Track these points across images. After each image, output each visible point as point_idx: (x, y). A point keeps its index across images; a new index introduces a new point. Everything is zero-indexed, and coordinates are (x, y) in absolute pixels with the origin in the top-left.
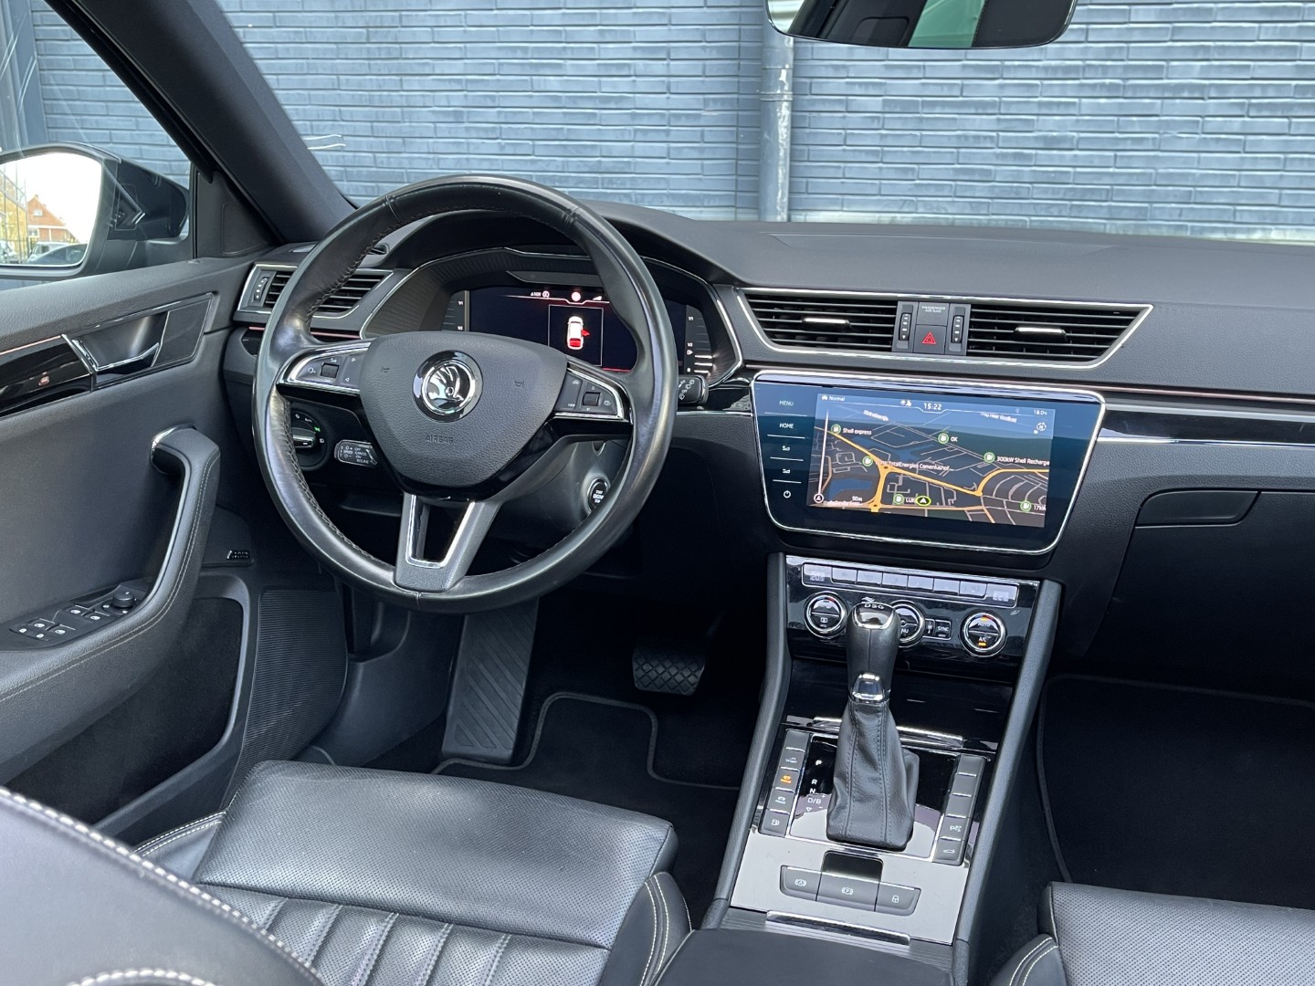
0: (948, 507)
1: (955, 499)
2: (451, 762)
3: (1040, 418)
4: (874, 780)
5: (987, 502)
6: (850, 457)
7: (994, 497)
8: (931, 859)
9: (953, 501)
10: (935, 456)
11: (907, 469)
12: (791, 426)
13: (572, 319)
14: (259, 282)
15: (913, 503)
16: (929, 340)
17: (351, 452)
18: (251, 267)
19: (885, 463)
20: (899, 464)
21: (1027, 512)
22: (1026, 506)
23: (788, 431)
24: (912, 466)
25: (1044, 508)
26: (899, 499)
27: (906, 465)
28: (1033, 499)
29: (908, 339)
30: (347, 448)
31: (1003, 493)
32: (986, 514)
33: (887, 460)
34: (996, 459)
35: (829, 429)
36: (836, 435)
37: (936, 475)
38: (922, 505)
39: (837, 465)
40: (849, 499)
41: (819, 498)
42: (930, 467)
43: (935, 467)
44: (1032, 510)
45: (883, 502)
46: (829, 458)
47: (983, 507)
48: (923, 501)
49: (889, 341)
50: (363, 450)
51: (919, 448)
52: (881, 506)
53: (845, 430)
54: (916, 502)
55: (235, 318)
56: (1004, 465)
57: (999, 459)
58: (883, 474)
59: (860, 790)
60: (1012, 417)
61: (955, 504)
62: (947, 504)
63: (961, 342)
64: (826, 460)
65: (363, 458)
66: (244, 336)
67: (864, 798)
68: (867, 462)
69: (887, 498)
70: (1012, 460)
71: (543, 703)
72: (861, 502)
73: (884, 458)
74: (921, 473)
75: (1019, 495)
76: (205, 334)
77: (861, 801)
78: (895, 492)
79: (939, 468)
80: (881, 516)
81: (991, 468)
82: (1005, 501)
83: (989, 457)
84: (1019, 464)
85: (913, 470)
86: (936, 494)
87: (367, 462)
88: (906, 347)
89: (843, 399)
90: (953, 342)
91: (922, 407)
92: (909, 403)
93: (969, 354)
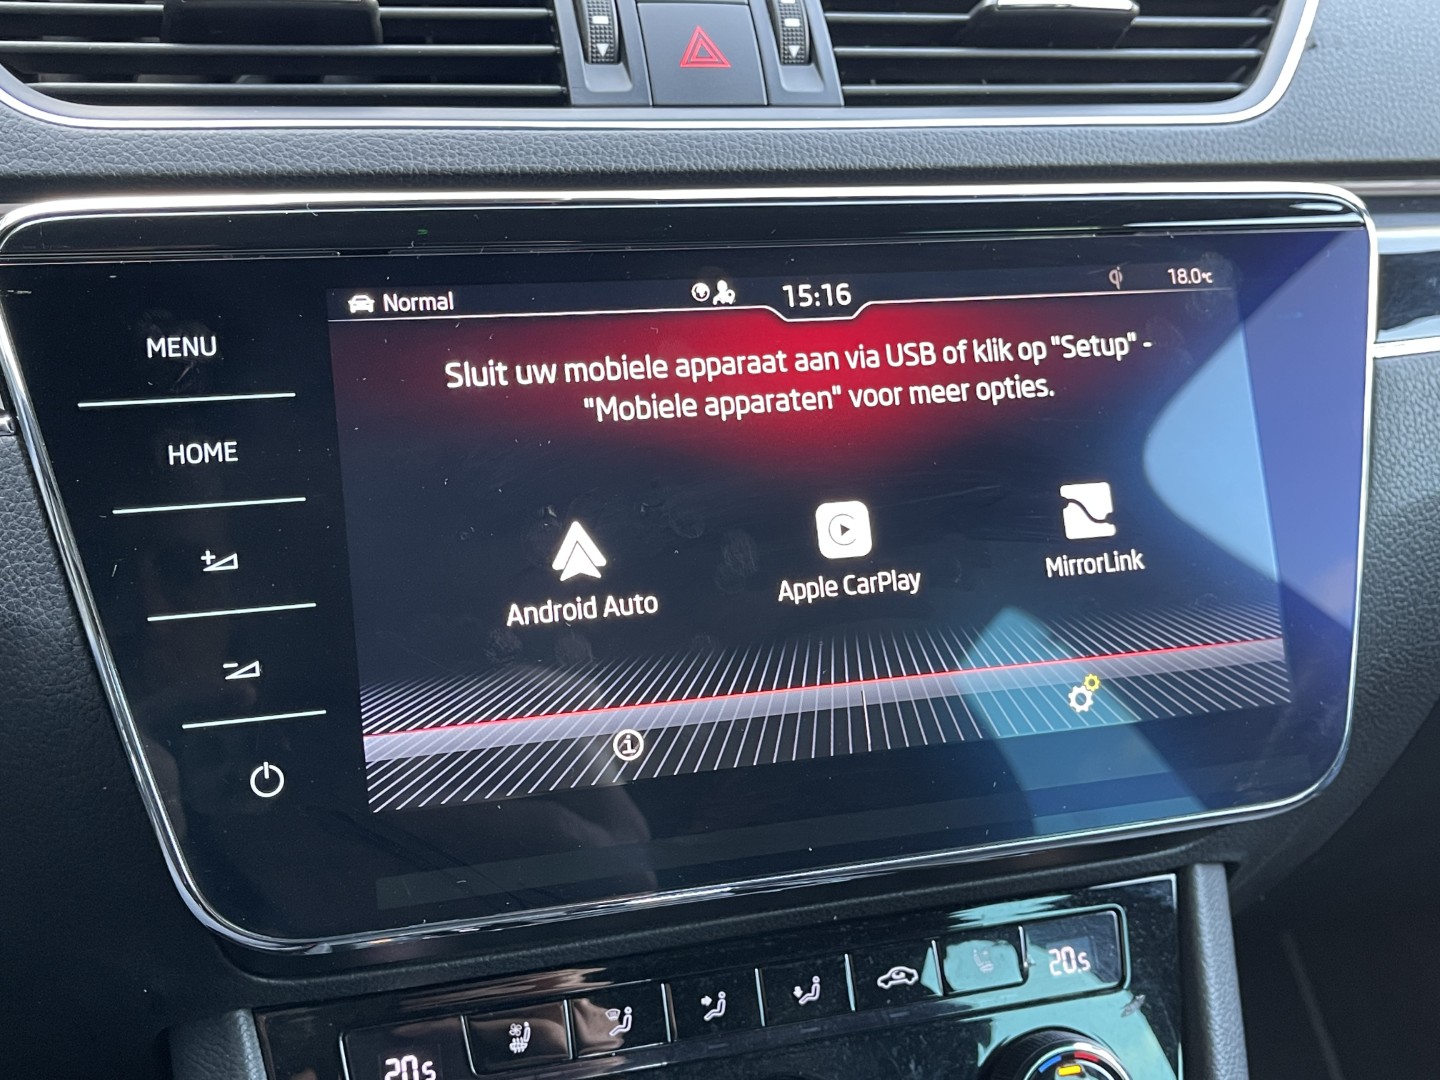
12: (225, 451)
29: (619, 53)
49: (551, 68)
63: (811, 57)
88: (628, 86)
89: (446, 302)
90: (786, 60)
91: (780, 301)
92: (725, 294)
93: (851, 101)
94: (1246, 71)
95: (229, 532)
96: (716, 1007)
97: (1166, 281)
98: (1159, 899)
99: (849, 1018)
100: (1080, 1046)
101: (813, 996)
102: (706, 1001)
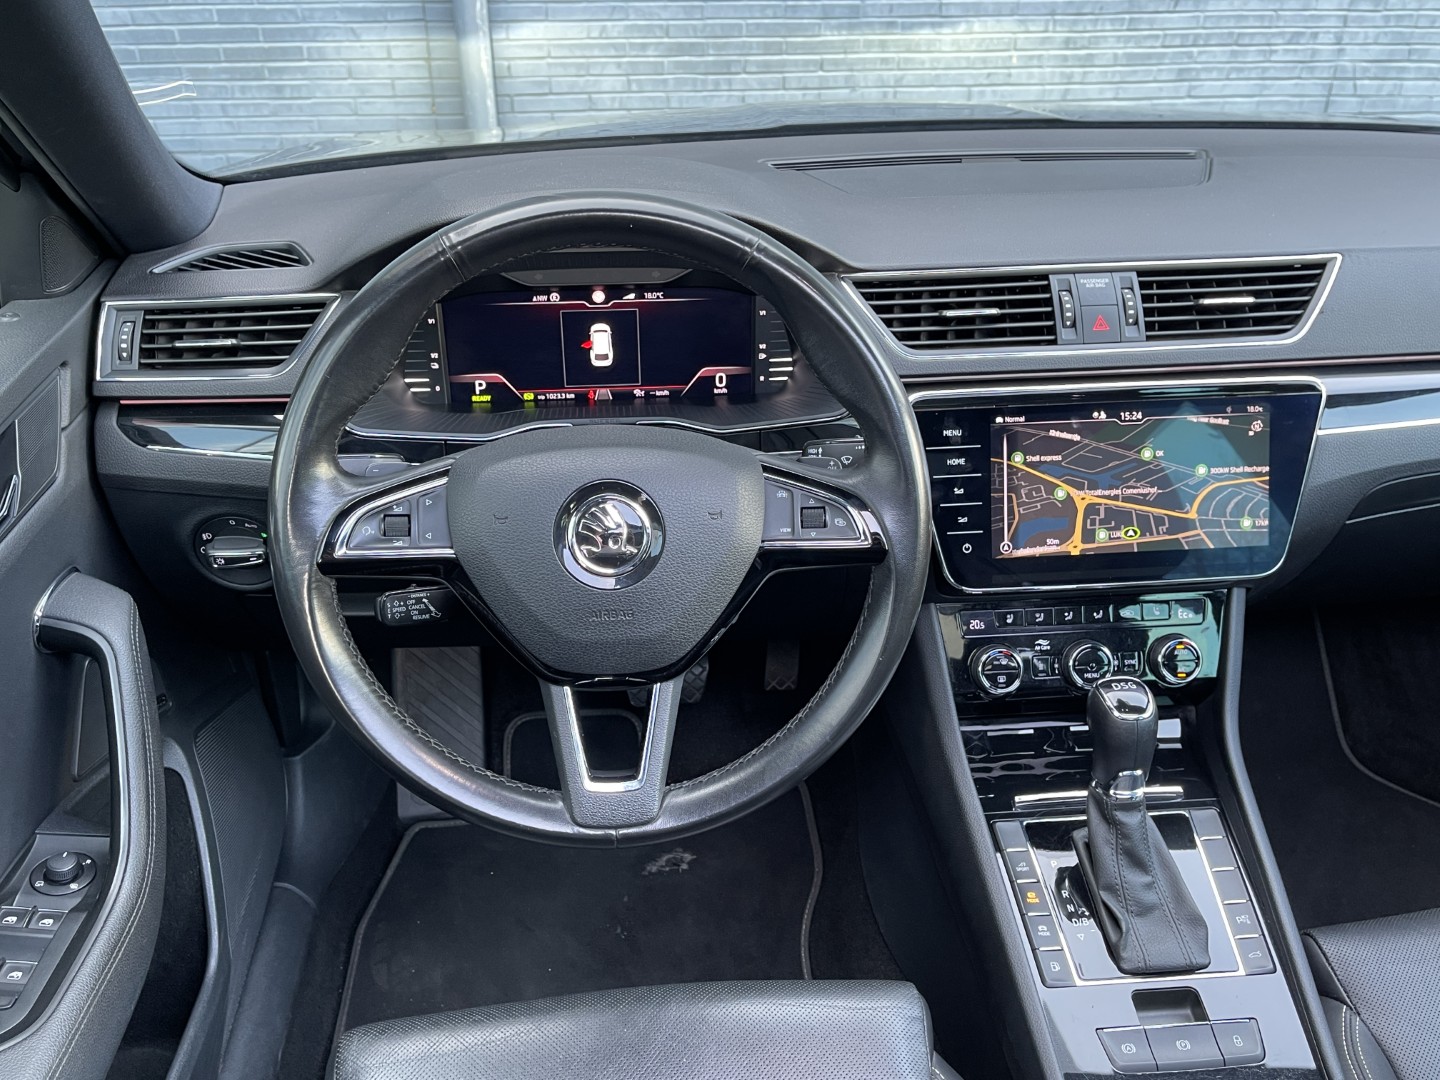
0: (1158, 537)
1: (1167, 526)
2: (417, 828)
3: (1255, 417)
4: (1149, 886)
5: (1204, 524)
6: (1038, 490)
7: (1210, 517)
8: (1242, 972)
9: (1164, 528)
10: (1139, 478)
11: (1108, 497)
12: (962, 461)
13: (595, 327)
14: (121, 332)
15: (1119, 538)
16: (1101, 325)
17: (404, 609)
18: (97, 307)
19: (1082, 493)
20: (1099, 492)
21: (1249, 530)
22: (1246, 523)
23: (958, 469)
24: (1114, 492)
25: (1267, 522)
26: (1102, 535)
27: (1107, 493)
28: (1253, 514)
29: (1074, 325)
30: (396, 603)
31: (1220, 510)
32: (1202, 540)
33: (1083, 489)
34: (1209, 471)
35: (1009, 459)
36: (1018, 465)
37: (1142, 500)
38: (1129, 538)
39: (1025, 503)
40: (1044, 544)
41: (1006, 548)
42: (1135, 491)
43: (1141, 491)
44: (1254, 526)
45: (1084, 541)
46: (1014, 496)
47: (1199, 531)
48: (1131, 533)
49: (1052, 330)
50: (419, 601)
51: (1119, 470)
52: (1082, 546)
53: (1030, 459)
54: (1123, 536)
55: (96, 393)
56: (1218, 478)
57: (1213, 471)
58: (1081, 507)
59: (1138, 903)
60: (1223, 418)
61: (1168, 532)
62: (1158, 533)
63: (1136, 323)
64: (1010, 498)
65: (421, 612)
66: (119, 416)
67: (1144, 910)
68: (1060, 494)
69: (1088, 536)
70: (1226, 470)
71: (504, 730)
72: (1057, 545)
73: (1080, 487)
74: (1126, 499)
75: (1239, 512)
76: (63, 429)
77: (1139, 914)
78: (1097, 527)
79: (1146, 491)
80: (1083, 558)
81: (1204, 482)
82: (1223, 520)
83: (1202, 470)
84: (1235, 474)
85: (1116, 498)
86: (1144, 524)
87: (428, 616)
88: (1075, 337)
89: (1022, 419)
90: (1128, 324)
91: (1119, 418)
92: (1103, 415)
93: (1149, 338)
94: (1295, 320)
95: (963, 483)
96: (1069, 616)
97: (1246, 411)
98: (1220, 597)
99: (1109, 624)
100: (1185, 640)
101: (1100, 616)
102: (1066, 614)
